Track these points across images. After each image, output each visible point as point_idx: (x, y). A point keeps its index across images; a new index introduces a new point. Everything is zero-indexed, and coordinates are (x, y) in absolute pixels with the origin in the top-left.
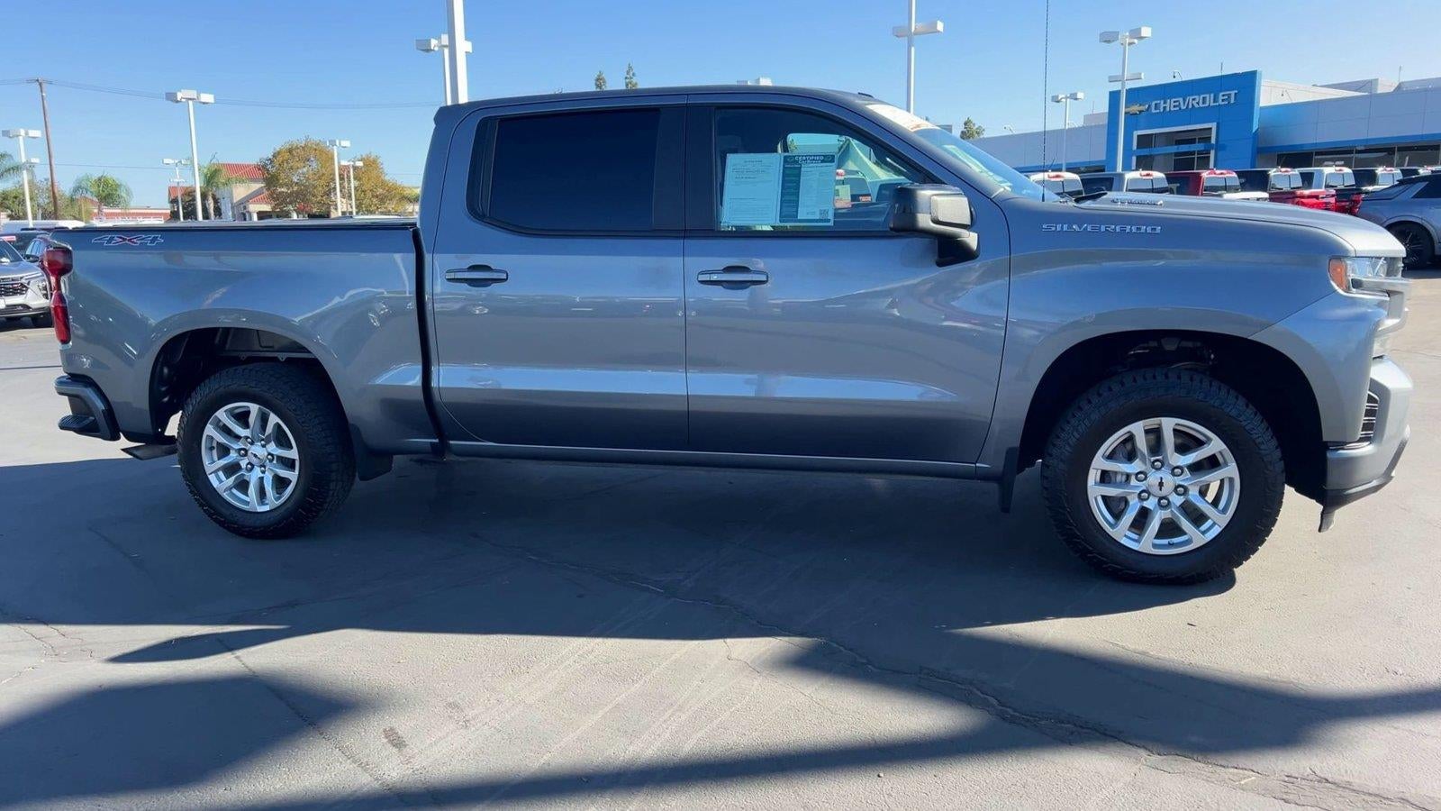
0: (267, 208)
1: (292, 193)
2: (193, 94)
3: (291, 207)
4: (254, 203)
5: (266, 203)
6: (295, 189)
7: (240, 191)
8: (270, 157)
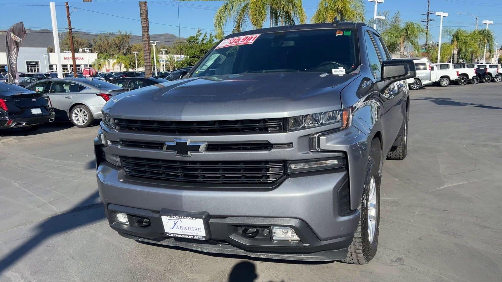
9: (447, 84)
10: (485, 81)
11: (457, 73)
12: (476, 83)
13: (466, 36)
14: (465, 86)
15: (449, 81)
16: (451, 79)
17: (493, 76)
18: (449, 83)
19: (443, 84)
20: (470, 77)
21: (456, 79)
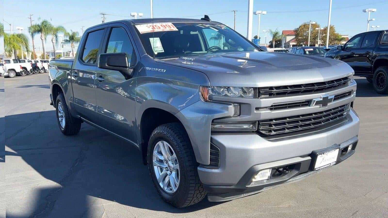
0: (295, 44)
1: (303, 39)
2: (260, 12)
3: (302, 43)
4: (292, 42)
5: (295, 42)
6: (305, 37)
7: (289, 38)
8: (298, 28)
9: (14, 76)
10: (35, 72)
11: (20, 67)
12: (31, 74)
13: (10, 38)
14: (26, 76)
15: (15, 73)
16: (17, 71)
17: (40, 69)
18: (16, 75)
19: (11, 76)
20: (29, 70)
21: (21, 71)
